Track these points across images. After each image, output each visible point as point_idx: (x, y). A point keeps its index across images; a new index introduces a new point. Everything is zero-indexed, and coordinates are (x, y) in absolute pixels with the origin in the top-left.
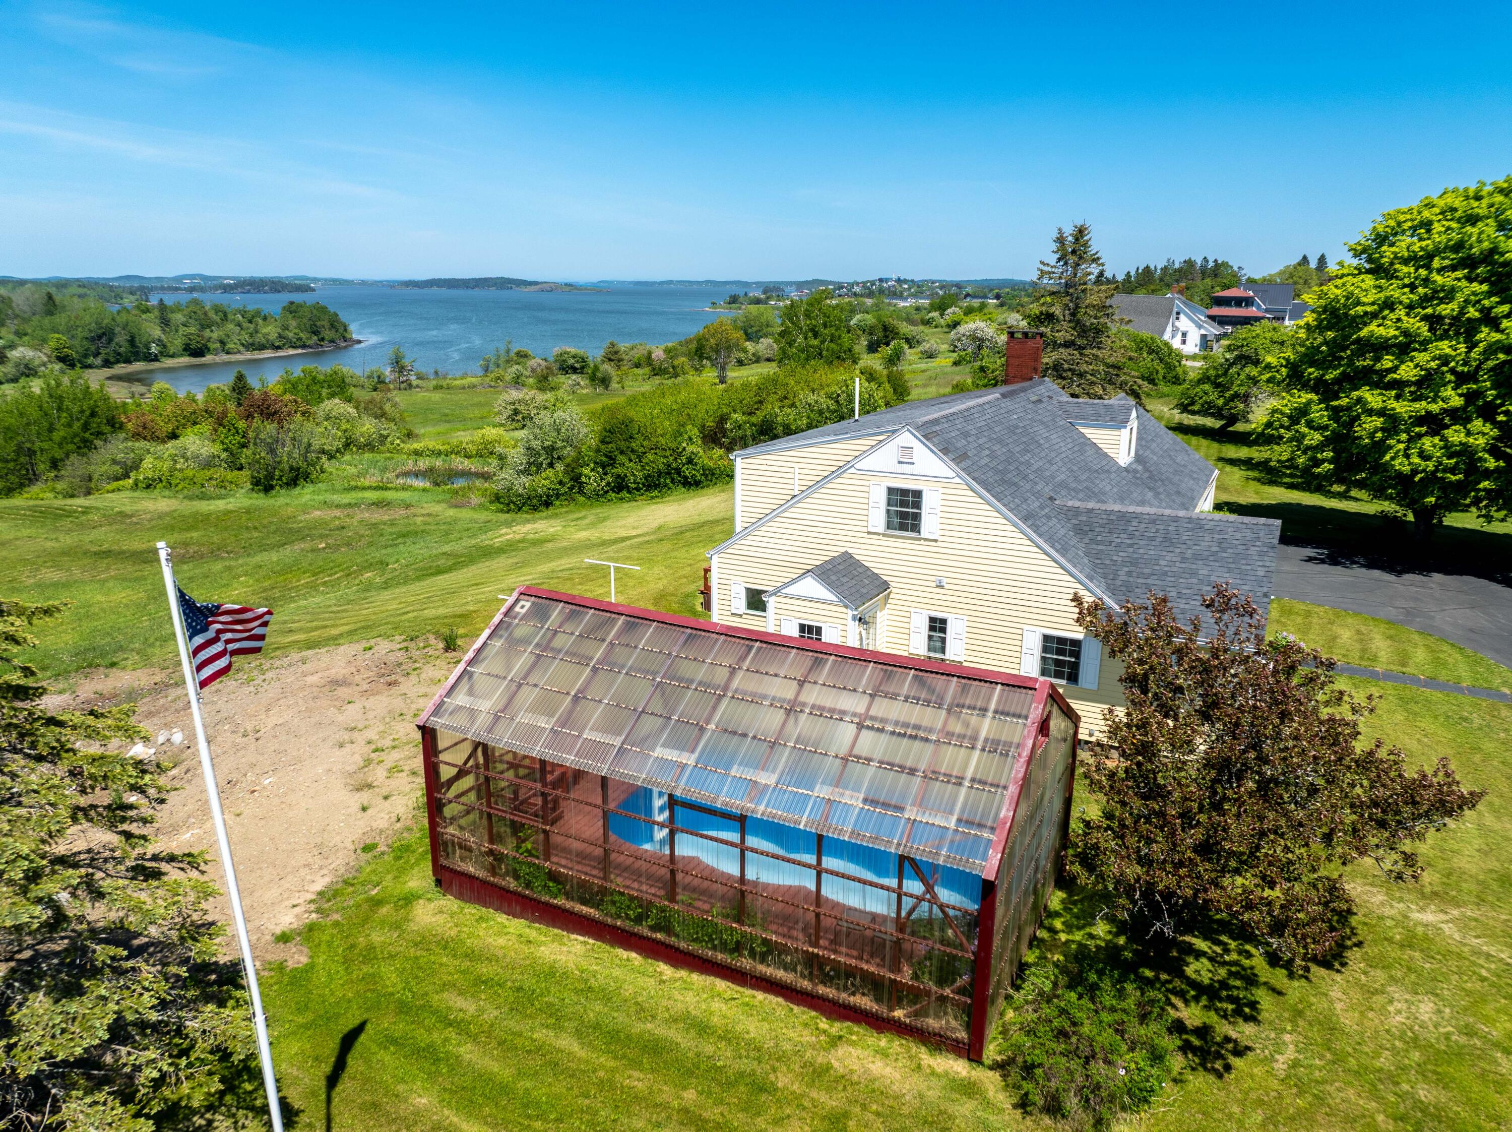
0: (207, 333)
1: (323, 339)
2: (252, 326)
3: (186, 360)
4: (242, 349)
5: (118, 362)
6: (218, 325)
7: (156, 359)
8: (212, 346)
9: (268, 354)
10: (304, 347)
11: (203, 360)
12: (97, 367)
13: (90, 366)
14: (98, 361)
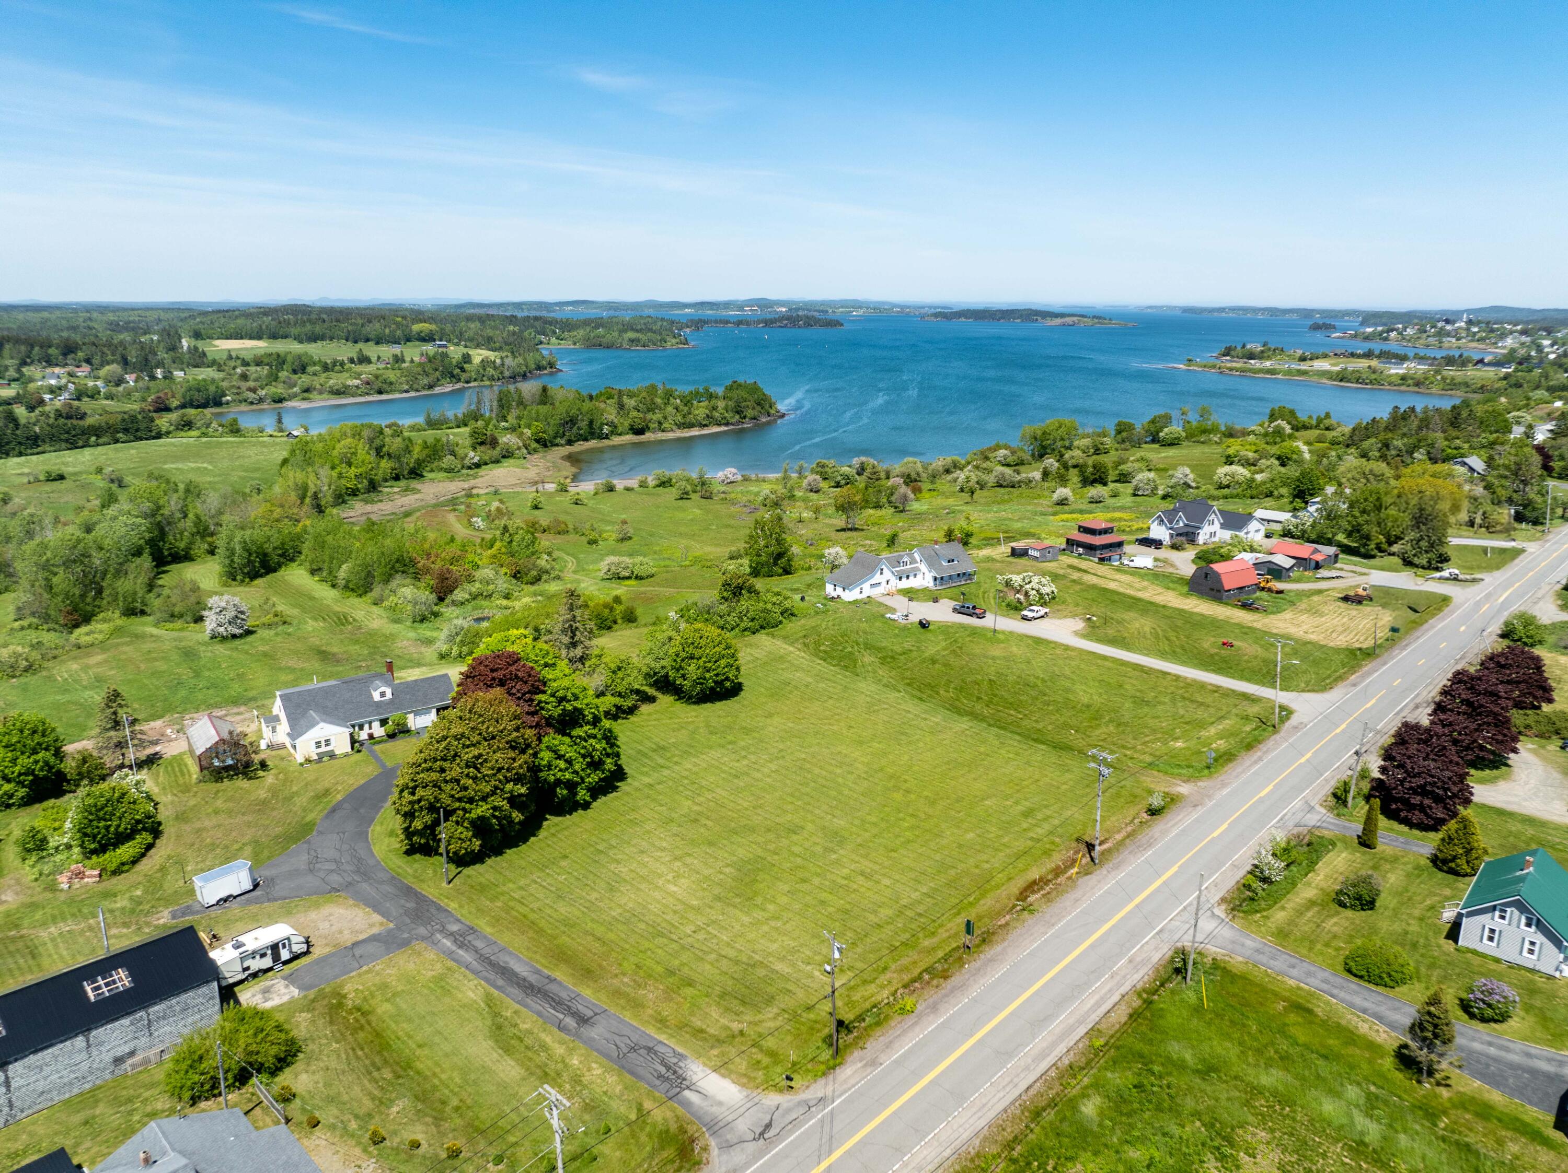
0: (649, 416)
1: (745, 417)
2: (686, 409)
3: (630, 438)
4: (674, 428)
5: (578, 440)
6: (661, 409)
7: (607, 437)
8: (652, 426)
9: (695, 432)
10: (727, 424)
11: (642, 438)
12: (562, 445)
13: (557, 445)
14: (563, 442)
